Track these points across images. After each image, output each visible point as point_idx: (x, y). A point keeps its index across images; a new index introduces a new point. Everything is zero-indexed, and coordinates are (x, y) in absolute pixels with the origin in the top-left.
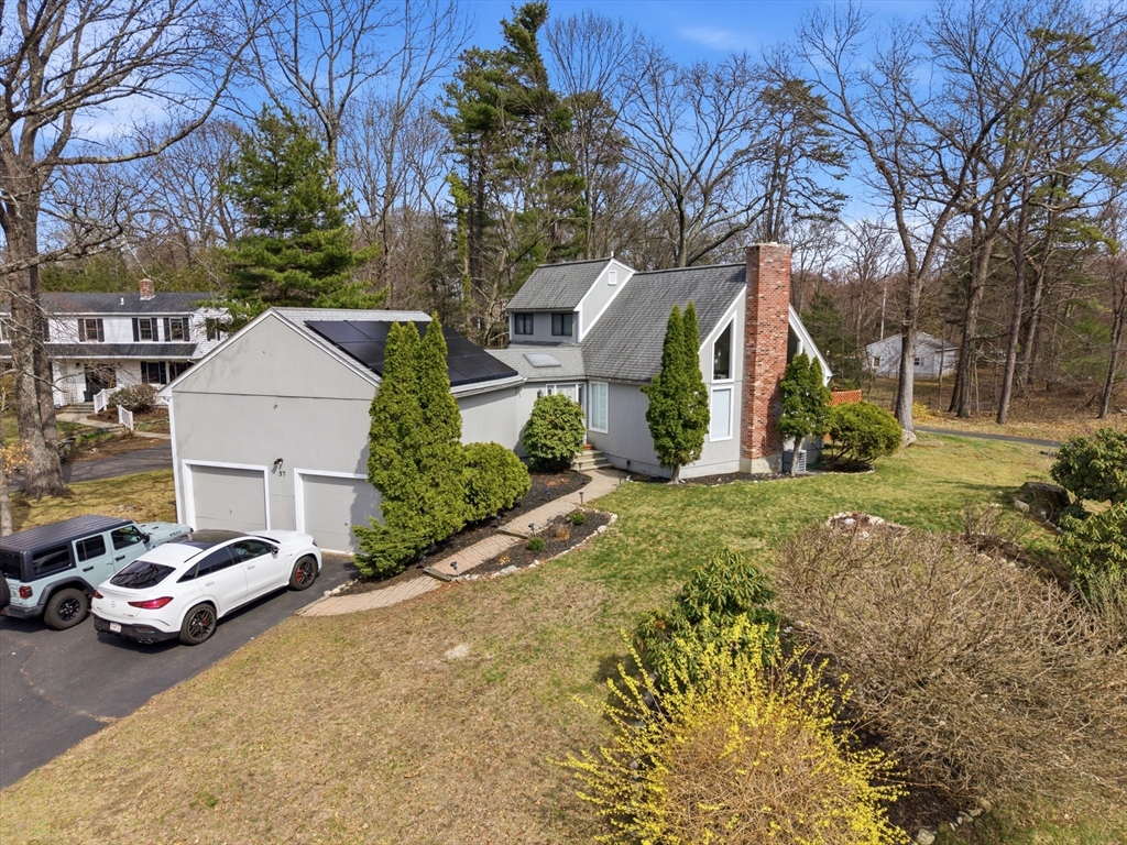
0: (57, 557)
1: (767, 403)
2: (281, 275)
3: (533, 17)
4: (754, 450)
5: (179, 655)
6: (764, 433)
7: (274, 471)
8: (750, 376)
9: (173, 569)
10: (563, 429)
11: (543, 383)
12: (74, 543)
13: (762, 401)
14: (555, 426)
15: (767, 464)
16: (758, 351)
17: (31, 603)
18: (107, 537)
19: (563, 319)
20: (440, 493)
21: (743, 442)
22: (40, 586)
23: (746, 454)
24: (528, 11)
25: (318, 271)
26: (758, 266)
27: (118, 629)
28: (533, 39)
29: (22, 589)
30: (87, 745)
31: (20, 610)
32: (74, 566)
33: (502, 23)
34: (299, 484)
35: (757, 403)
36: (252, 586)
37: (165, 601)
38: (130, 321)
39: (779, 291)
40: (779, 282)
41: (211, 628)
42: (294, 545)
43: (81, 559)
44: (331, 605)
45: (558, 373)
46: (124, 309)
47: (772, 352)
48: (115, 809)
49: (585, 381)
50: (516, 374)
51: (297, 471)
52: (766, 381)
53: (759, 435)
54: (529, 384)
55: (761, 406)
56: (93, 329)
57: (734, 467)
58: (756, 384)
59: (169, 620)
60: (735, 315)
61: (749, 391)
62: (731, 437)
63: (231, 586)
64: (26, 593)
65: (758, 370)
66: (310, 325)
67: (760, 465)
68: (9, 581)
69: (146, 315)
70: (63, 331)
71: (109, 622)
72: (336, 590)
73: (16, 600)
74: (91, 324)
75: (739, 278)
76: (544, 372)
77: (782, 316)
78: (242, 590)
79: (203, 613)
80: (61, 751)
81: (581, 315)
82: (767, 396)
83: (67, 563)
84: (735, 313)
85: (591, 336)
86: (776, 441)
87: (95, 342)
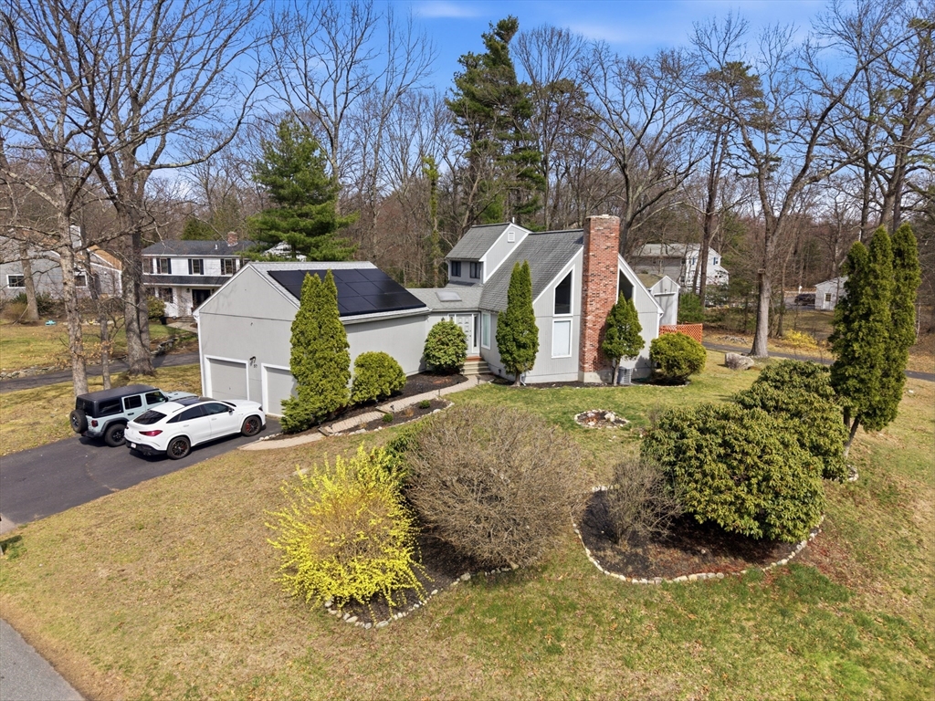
0: (112, 405)
1: (598, 332)
2: (285, 235)
3: (507, 28)
4: (586, 366)
5: (167, 463)
6: (595, 354)
7: (251, 364)
8: (584, 313)
9: (165, 416)
10: (448, 345)
11: (445, 313)
12: (123, 399)
13: (594, 330)
14: (443, 344)
15: (598, 377)
16: (590, 294)
17: (98, 429)
18: (143, 397)
19: (476, 265)
20: (329, 382)
21: (580, 360)
22: (102, 421)
23: (582, 369)
24: (502, 26)
25: (310, 233)
26: (589, 233)
27: (134, 446)
28: (504, 48)
29: (93, 422)
30: (100, 500)
31: (92, 433)
32: (122, 412)
33: (483, 36)
34: (265, 373)
35: (589, 332)
36: (214, 430)
37: (158, 432)
38: (219, 261)
39: (609, 250)
40: (609, 244)
41: (187, 451)
42: (244, 409)
43: (127, 408)
44: (260, 444)
45: (457, 306)
46: (216, 252)
47: (602, 295)
48: (98, 526)
49: (478, 312)
50: (425, 306)
51: (263, 365)
52: (597, 316)
53: (591, 355)
54: (434, 313)
55: (593, 335)
56: (197, 266)
57: (574, 378)
58: (588, 318)
59: (160, 443)
60: (573, 268)
61: (584, 322)
62: (570, 356)
63: (199, 429)
64: (95, 424)
65: (589, 308)
66: (270, 273)
67: (592, 377)
68: (87, 417)
69: (228, 257)
70: (180, 267)
71: (131, 442)
72: (267, 438)
73: (91, 428)
74: (195, 262)
75: (580, 241)
76: (446, 305)
77: (612, 269)
78: (209, 431)
79: (181, 443)
80: (89, 501)
81: (485, 264)
82: (599, 327)
83: (118, 409)
84: (574, 266)
85: (491, 279)
86: (606, 360)
87: (199, 275)
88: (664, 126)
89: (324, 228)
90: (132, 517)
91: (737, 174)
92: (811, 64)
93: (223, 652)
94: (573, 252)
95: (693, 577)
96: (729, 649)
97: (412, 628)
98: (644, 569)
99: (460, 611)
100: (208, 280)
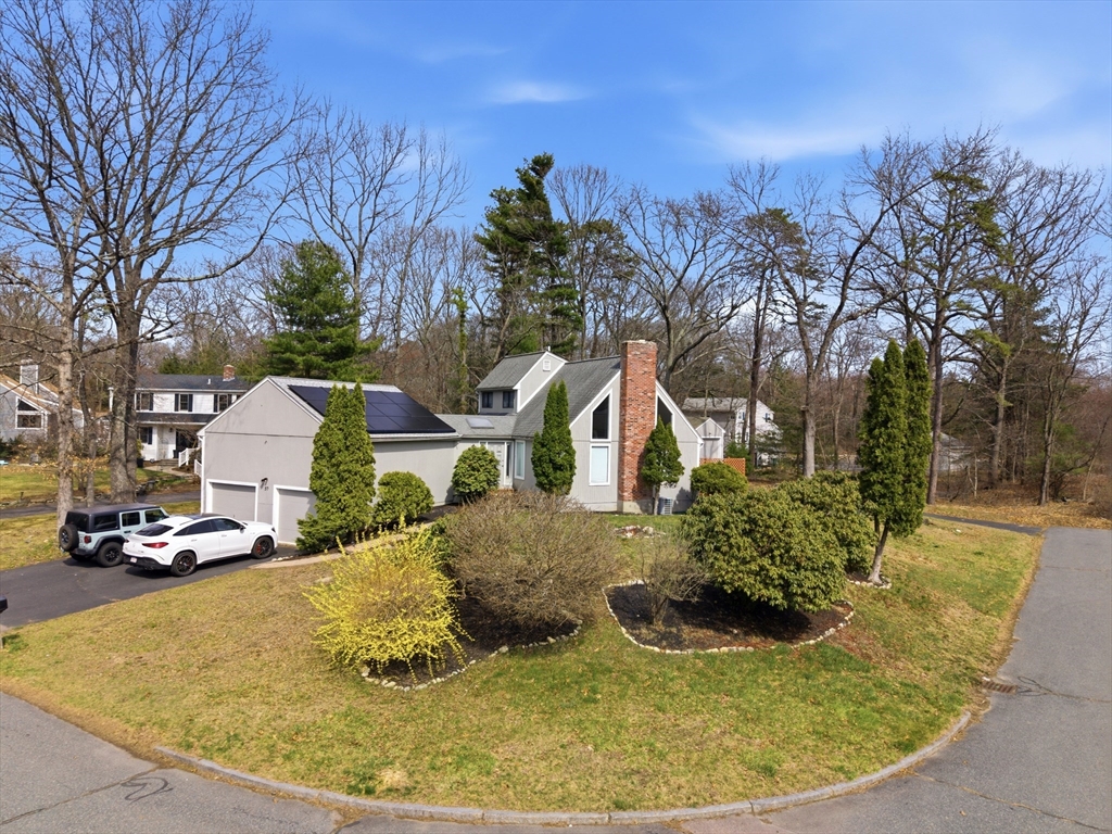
0: (108, 521)
1: (637, 458)
2: (301, 358)
3: (542, 164)
4: (625, 494)
5: (170, 581)
6: (635, 482)
7: (262, 487)
8: (623, 438)
9: (172, 528)
10: (479, 471)
11: (476, 440)
12: (121, 514)
13: (633, 456)
14: (473, 469)
15: (638, 507)
16: (628, 419)
17: (90, 546)
18: (142, 516)
19: (509, 395)
20: (352, 497)
21: (619, 488)
22: (97, 537)
23: (621, 497)
24: (537, 161)
25: (328, 356)
26: (626, 357)
27: (134, 560)
28: (539, 183)
29: (86, 537)
30: (101, 607)
31: (84, 551)
32: (119, 528)
33: (517, 171)
34: (277, 496)
35: (627, 458)
36: (223, 548)
37: (163, 544)
38: (212, 396)
39: (646, 375)
40: (646, 369)
41: (192, 568)
42: (255, 530)
43: (124, 525)
44: (274, 564)
45: (490, 433)
46: (209, 387)
47: (640, 421)
48: (106, 625)
49: (512, 440)
50: (454, 431)
51: (276, 486)
52: (635, 442)
53: (630, 483)
54: (465, 439)
55: (632, 462)
56: (185, 402)
57: (615, 509)
58: (627, 443)
59: (165, 557)
60: (610, 392)
61: (622, 448)
62: (609, 483)
63: (209, 546)
64: (88, 540)
65: (628, 433)
66: (291, 388)
67: (631, 507)
68: (80, 533)
69: (222, 392)
70: (165, 403)
71: (130, 557)
72: (280, 559)
73: (82, 544)
74: (184, 397)
75: (617, 366)
76: (478, 432)
77: (649, 394)
78: (217, 549)
79: (187, 556)
80: (89, 608)
81: (519, 393)
82: (637, 453)
83: (115, 526)
84: (611, 390)
85: (526, 408)
86: (646, 488)
87: (186, 412)
88: (706, 269)
89: (344, 352)
90: (143, 619)
91: (784, 321)
92: (848, 212)
93: (260, 712)
94: (610, 376)
95: (725, 649)
96: (755, 698)
97: (451, 689)
98: (678, 643)
99: (499, 675)
100: (197, 417)
